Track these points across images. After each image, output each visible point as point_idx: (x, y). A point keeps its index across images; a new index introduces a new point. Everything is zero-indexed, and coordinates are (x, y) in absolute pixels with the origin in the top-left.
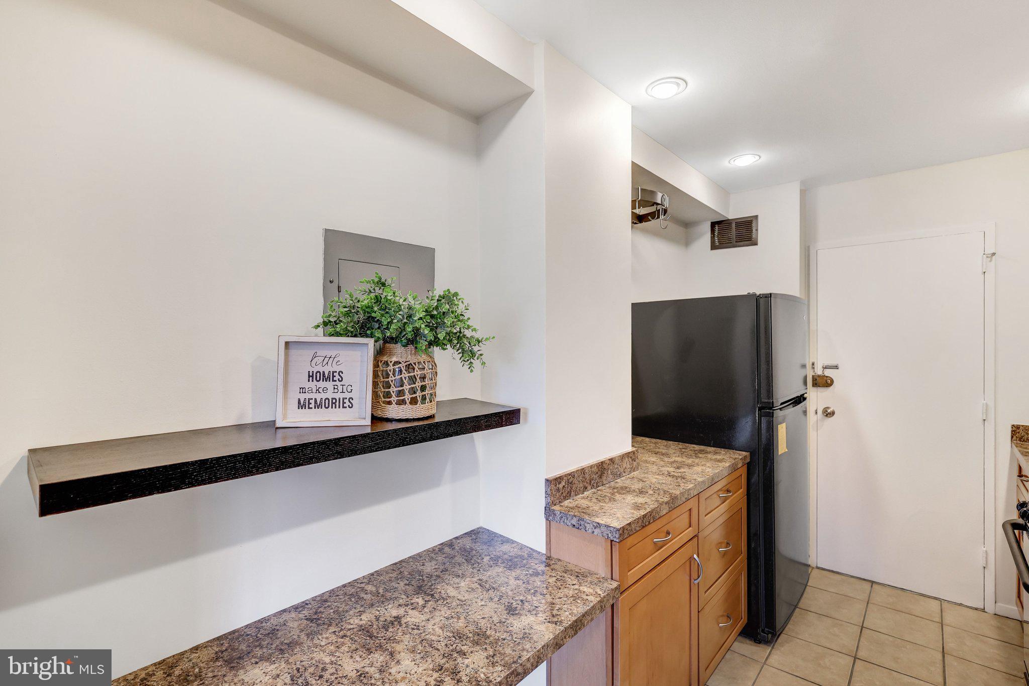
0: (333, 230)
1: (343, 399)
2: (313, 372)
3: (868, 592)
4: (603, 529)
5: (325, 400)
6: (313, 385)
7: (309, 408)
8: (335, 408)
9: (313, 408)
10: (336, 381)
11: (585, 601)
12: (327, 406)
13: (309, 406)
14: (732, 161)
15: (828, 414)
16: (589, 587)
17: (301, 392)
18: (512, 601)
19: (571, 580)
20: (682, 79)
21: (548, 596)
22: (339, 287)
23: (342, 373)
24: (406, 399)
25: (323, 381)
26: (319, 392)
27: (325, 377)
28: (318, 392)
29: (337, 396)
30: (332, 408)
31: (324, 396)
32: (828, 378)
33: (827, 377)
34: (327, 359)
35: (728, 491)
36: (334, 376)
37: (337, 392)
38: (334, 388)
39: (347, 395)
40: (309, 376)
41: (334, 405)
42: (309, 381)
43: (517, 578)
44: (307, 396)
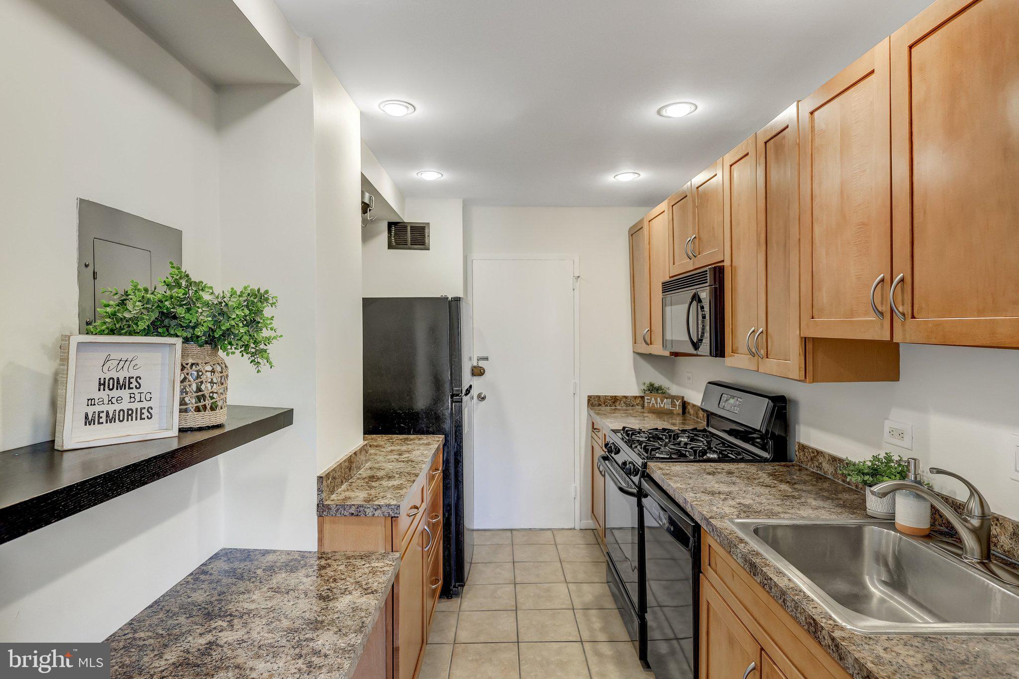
0: (88, 201)
1: (141, 409)
2: (105, 378)
3: (510, 537)
4: (383, 509)
5: (119, 412)
6: (104, 394)
7: (99, 423)
8: (132, 420)
9: (105, 422)
10: (132, 388)
11: (384, 573)
12: (121, 419)
13: (99, 421)
14: (419, 174)
15: (482, 398)
16: (378, 562)
17: (89, 404)
18: (320, 593)
19: (359, 563)
20: (412, 105)
21: (348, 579)
22: (94, 273)
23: (140, 379)
24: (207, 405)
25: (117, 389)
26: (112, 403)
27: (119, 385)
28: (110, 402)
29: (134, 406)
30: (128, 420)
31: (117, 407)
32: (481, 369)
33: (481, 367)
34: (122, 363)
35: (436, 469)
36: (130, 383)
37: (134, 402)
38: (131, 397)
39: (146, 404)
40: (100, 384)
41: (130, 417)
42: (99, 390)
43: (307, 576)
44: (97, 408)
